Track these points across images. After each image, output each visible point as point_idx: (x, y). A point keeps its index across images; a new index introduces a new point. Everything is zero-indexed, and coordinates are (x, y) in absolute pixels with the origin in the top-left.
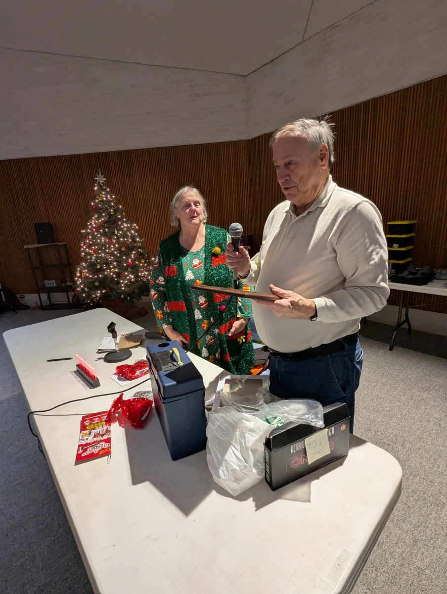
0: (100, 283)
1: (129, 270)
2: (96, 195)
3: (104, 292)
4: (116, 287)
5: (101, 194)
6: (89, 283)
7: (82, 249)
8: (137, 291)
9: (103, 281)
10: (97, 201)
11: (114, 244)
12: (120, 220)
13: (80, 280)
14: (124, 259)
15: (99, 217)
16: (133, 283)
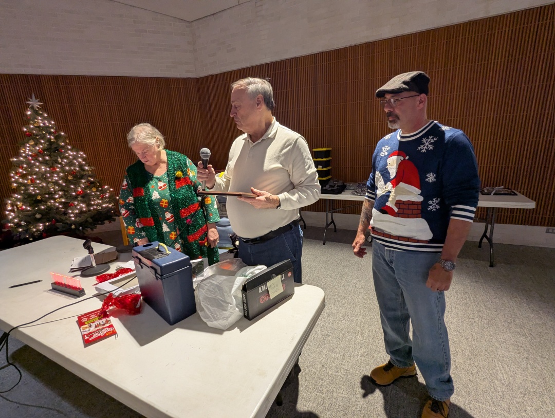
0: (42, 215)
1: (79, 198)
2: (29, 120)
3: (47, 224)
4: (63, 218)
5: (37, 119)
6: (27, 216)
7: (13, 180)
8: (90, 220)
9: (47, 213)
10: (32, 126)
11: (58, 173)
12: (63, 147)
13: (12, 214)
14: (72, 188)
15: (36, 144)
16: (85, 212)
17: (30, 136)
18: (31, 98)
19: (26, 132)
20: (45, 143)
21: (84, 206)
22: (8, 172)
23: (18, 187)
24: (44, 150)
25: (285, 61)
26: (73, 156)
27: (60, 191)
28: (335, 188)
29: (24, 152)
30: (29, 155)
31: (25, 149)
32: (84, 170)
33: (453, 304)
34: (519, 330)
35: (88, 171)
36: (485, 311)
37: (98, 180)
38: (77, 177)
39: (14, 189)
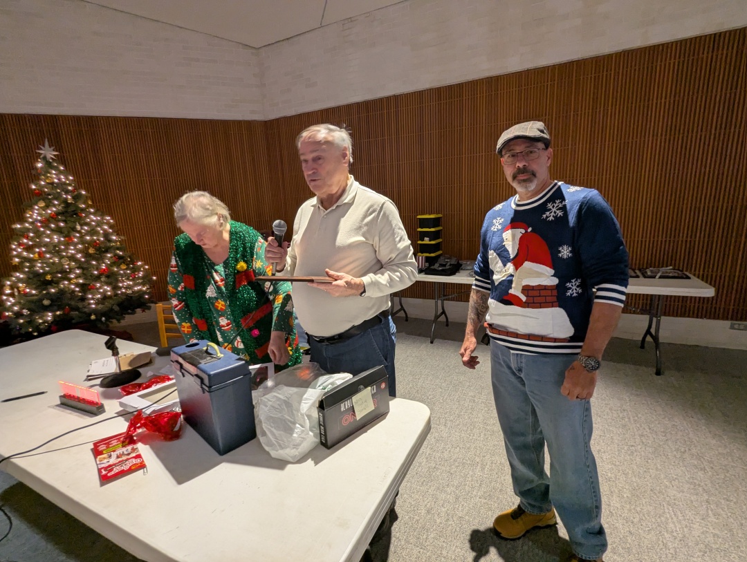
0: (52, 300)
1: (103, 279)
2: (40, 174)
3: (58, 313)
4: (80, 305)
5: (50, 173)
6: (32, 302)
7: (15, 253)
8: (116, 308)
9: (58, 298)
10: (43, 183)
11: (75, 245)
12: (83, 210)
13: (11, 299)
14: (93, 265)
15: (47, 207)
16: (110, 297)
17: (40, 195)
18: (44, 146)
19: (35, 190)
20: (59, 205)
21: (109, 289)
22: (8, 243)
23: (21, 263)
24: (57, 214)
25: (381, 100)
26: (96, 221)
27: (78, 268)
28: (447, 267)
29: (31, 217)
30: (36, 220)
31: (33, 212)
32: (110, 241)
33: (607, 426)
34: (696, 463)
35: (116, 241)
36: (650, 435)
37: (129, 254)
38: (101, 250)
39: (15, 265)
